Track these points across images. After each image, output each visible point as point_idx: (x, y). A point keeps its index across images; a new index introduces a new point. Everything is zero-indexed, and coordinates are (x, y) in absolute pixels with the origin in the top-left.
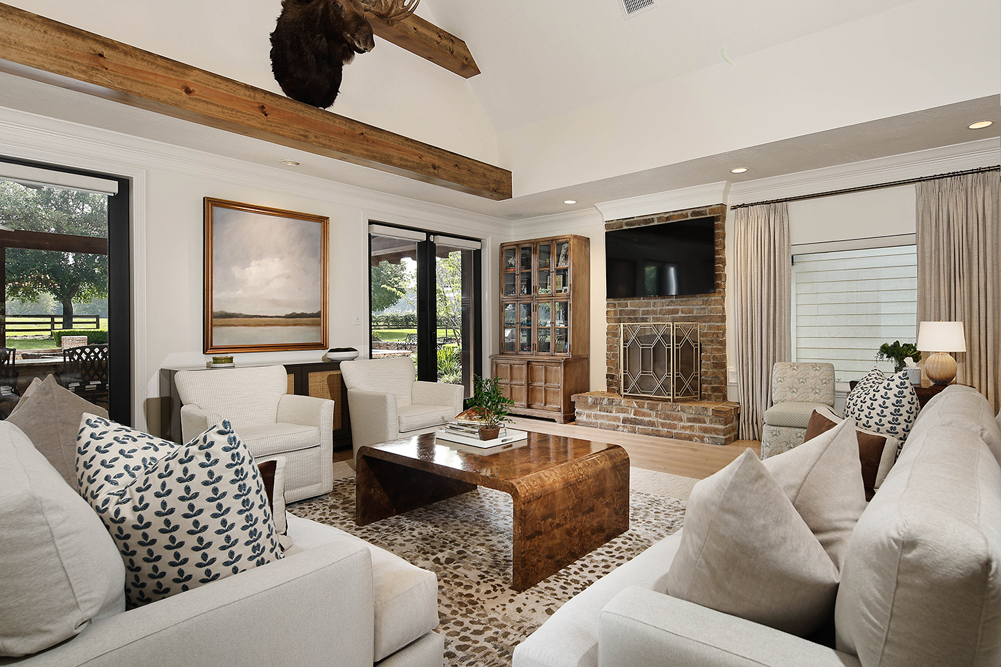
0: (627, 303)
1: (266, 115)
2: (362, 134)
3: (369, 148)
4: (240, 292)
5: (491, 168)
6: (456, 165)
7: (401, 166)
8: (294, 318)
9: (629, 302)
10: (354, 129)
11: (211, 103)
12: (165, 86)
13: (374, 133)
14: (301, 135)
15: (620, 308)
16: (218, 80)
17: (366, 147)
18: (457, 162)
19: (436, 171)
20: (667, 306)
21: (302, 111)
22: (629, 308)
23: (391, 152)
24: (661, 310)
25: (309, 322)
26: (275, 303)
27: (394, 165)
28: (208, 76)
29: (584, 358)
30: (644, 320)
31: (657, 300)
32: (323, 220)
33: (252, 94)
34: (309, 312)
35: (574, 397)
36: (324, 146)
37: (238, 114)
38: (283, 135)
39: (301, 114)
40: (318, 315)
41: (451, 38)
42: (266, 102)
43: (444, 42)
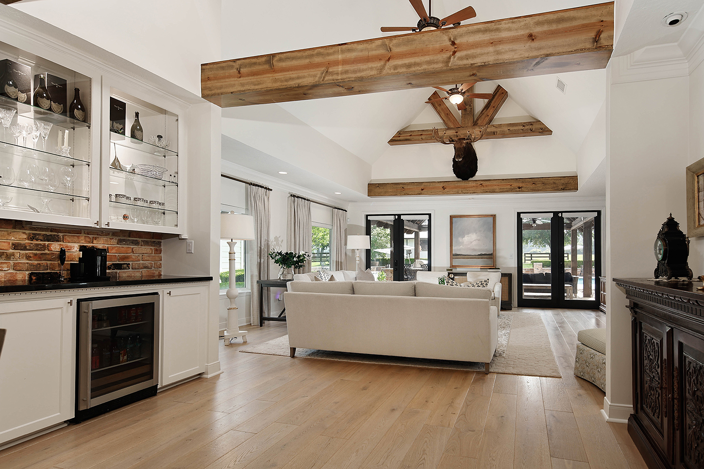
1: (444, 189)
2: (482, 184)
3: (484, 189)
4: (462, 246)
5: (559, 178)
7: (500, 192)
8: (482, 256)
10: (478, 183)
11: (428, 191)
12: (417, 190)
13: (487, 182)
14: (456, 192)
16: (430, 183)
17: (482, 189)
19: (520, 189)
23: (495, 187)
25: (487, 257)
26: (474, 250)
27: (497, 192)
28: (427, 183)
32: (493, 216)
33: (440, 184)
34: (487, 254)
37: (436, 192)
38: (450, 194)
39: (456, 185)
40: (491, 254)
41: (531, 124)
42: (445, 184)
43: (527, 127)
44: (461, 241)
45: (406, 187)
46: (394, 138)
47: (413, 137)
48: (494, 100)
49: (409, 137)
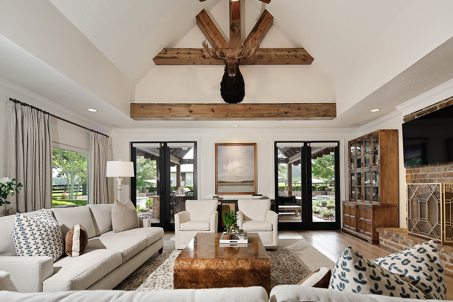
0: (419, 170)
1: (214, 112)
2: (250, 108)
3: (253, 113)
4: (226, 174)
5: (321, 105)
6: (298, 109)
7: (268, 117)
8: (244, 183)
9: (420, 169)
10: (246, 107)
11: (197, 114)
12: (185, 112)
13: (255, 106)
14: (226, 115)
15: (415, 174)
16: (199, 105)
17: (251, 113)
18: (299, 107)
19: (287, 115)
20: (449, 170)
21: (226, 106)
22: (421, 173)
23: (263, 112)
24: (443, 173)
25: (250, 184)
26: (237, 177)
27: (265, 117)
28: (196, 105)
29: (394, 206)
30: (430, 181)
31: (441, 166)
32: (254, 144)
33: (209, 106)
34: (249, 181)
35: (377, 230)
36: (234, 117)
37: (205, 114)
38: (220, 117)
39: (226, 108)
40: (253, 181)
41: (295, 50)
42: (214, 107)
43: (292, 53)
44: (225, 168)
45: (173, 108)
46: (160, 55)
47: (180, 55)
48: (262, 23)
49: (176, 55)
